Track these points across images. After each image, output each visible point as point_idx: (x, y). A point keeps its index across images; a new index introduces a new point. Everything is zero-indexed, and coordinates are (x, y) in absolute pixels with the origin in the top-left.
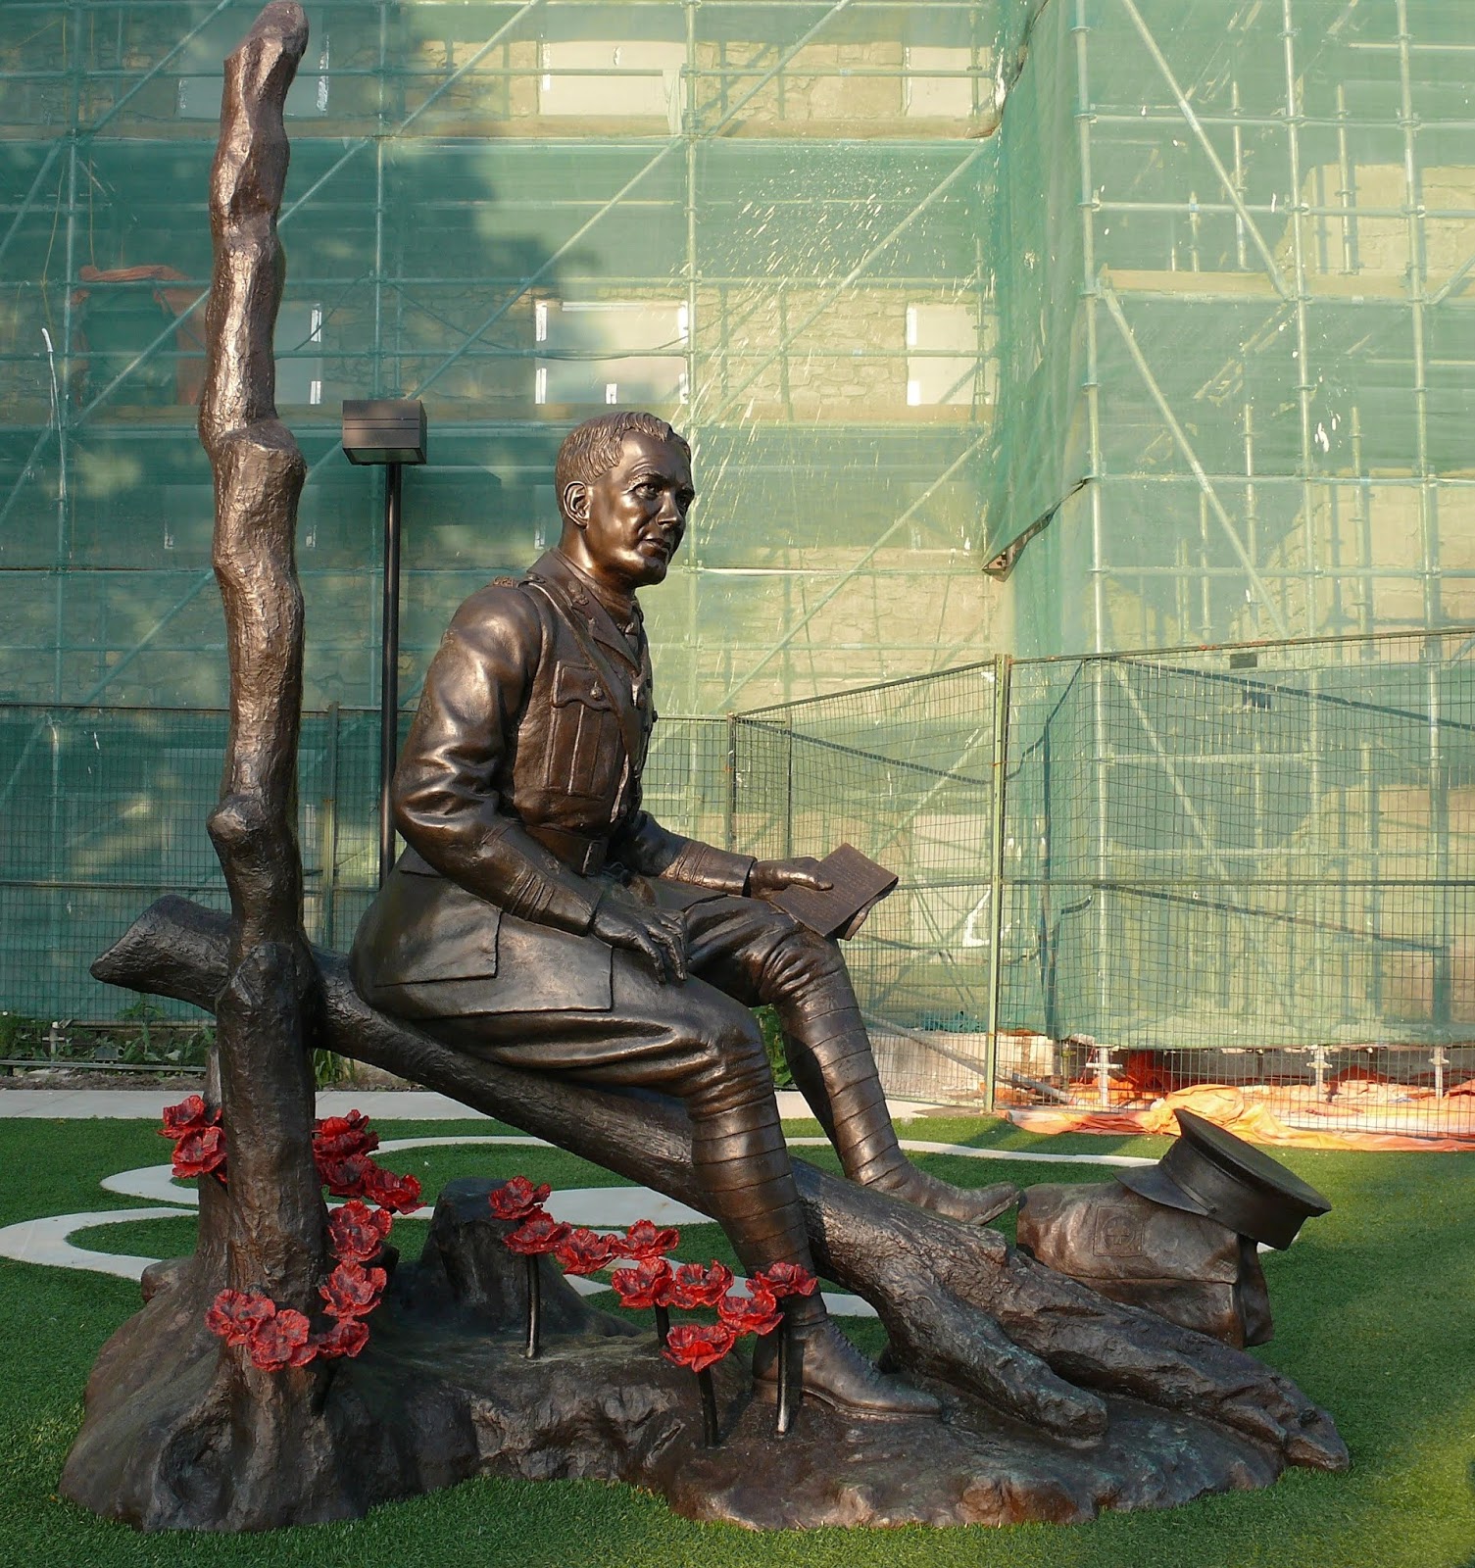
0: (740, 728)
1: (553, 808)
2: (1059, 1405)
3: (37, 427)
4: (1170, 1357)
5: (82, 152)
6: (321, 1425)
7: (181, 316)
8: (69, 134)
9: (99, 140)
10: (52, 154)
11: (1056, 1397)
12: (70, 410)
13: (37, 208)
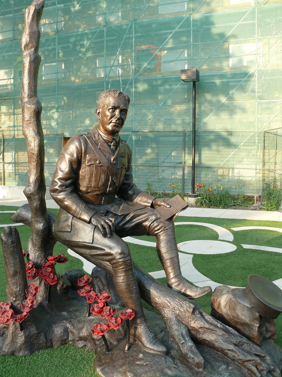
0: (266, 134)
1: (89, 190)
2: (192, 358)
3: (128, 78)
4: (232, 347)
5: (135, 24)
6: (22, 333)
7: (154, 54)
8: (133, 21)
9: (138, 21)
10: (129, 25)
11: (192, 356)
12: (135, 75)
13: (127, 36)
